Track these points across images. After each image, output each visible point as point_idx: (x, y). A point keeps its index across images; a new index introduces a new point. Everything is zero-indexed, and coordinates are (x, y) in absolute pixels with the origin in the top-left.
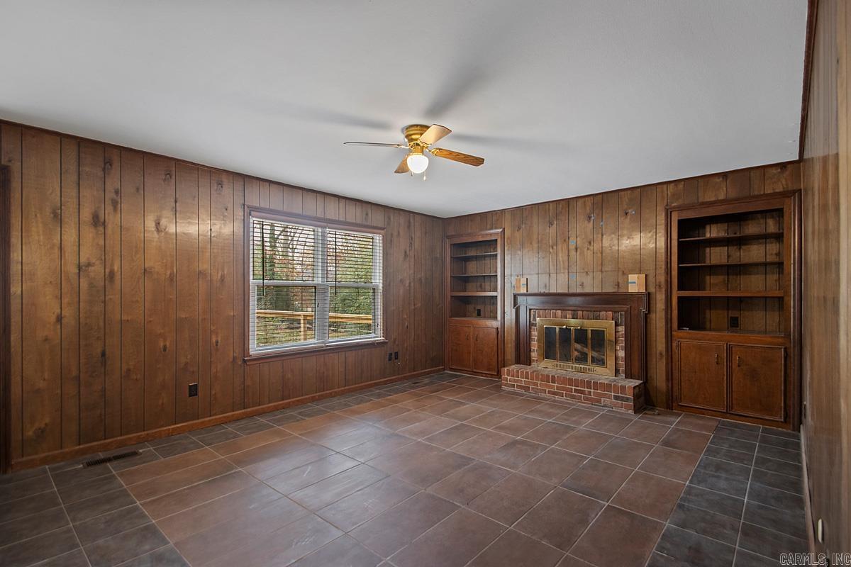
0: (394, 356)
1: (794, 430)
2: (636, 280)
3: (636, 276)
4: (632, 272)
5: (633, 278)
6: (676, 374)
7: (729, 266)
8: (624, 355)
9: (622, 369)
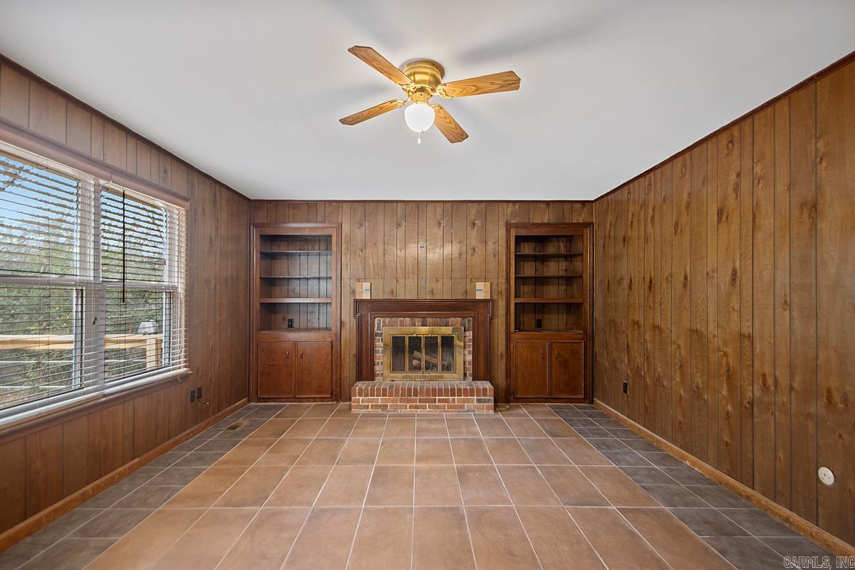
0: (196, 395)
1: (589, 403)
2: (482, 288)
3: (483, 283)
4: (479, 280)
5: (480, 285)
6: (513, 372)
7: (536, 278)
8: (471, 359)
9: (469, 372)
